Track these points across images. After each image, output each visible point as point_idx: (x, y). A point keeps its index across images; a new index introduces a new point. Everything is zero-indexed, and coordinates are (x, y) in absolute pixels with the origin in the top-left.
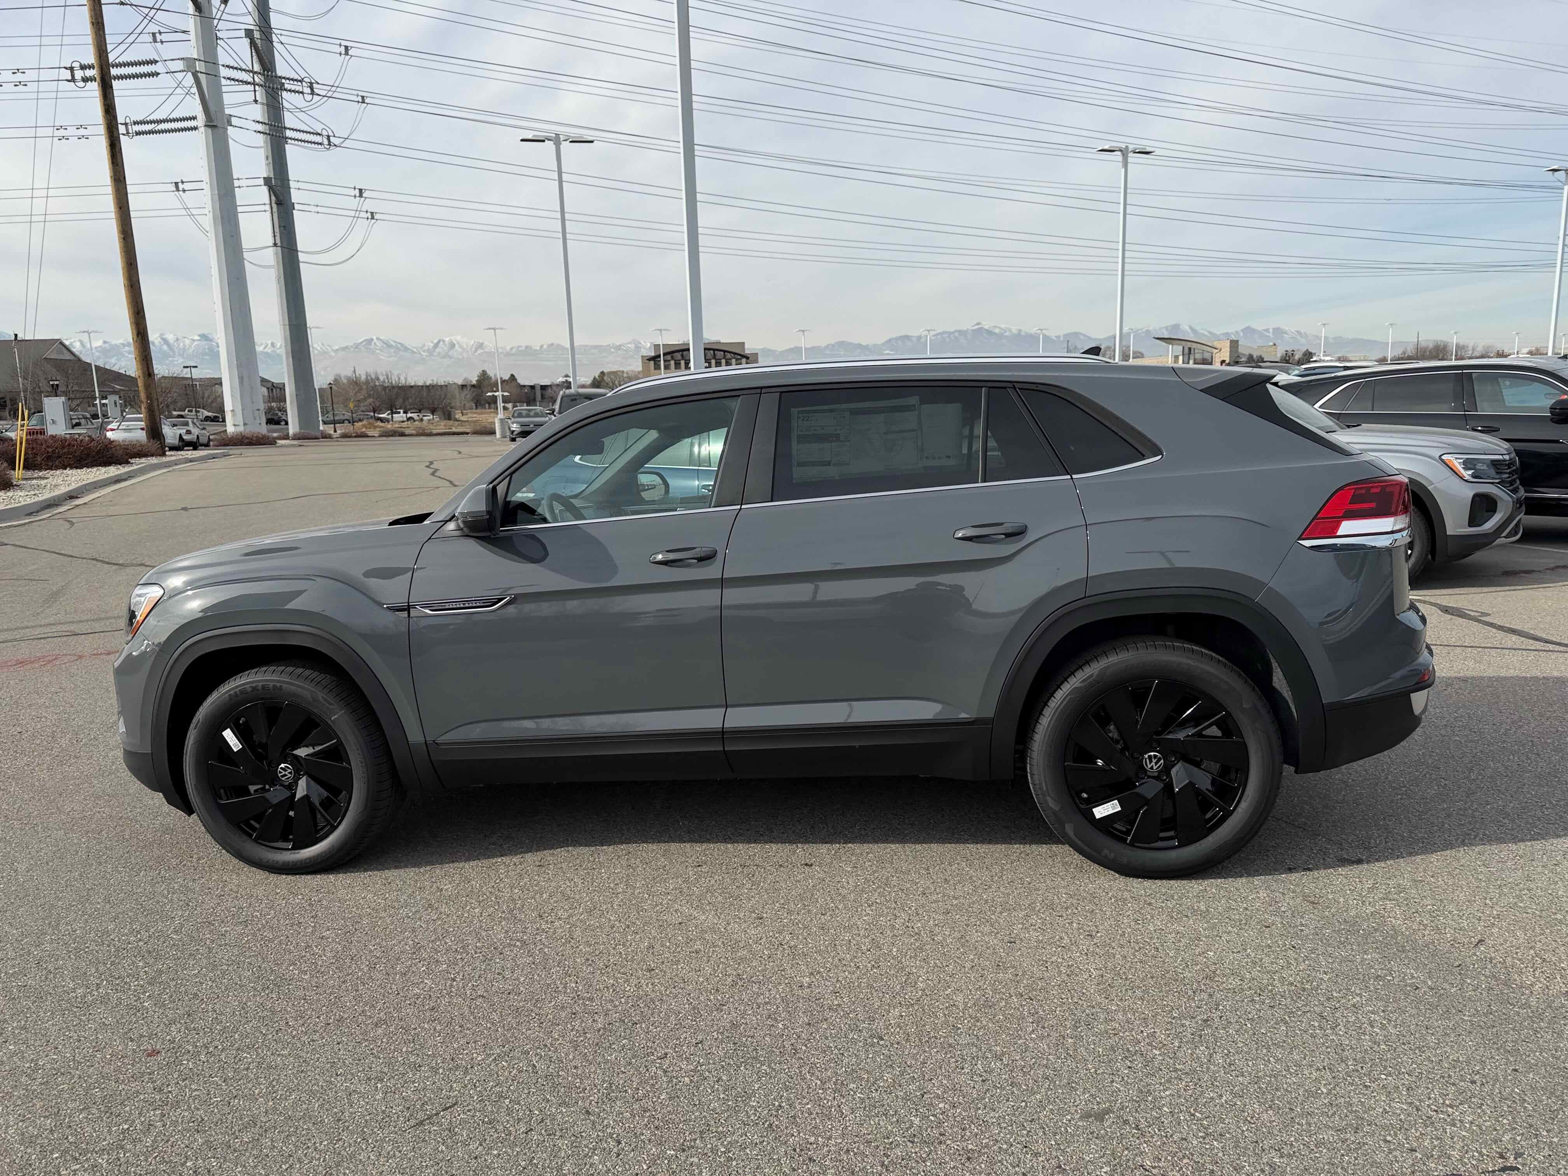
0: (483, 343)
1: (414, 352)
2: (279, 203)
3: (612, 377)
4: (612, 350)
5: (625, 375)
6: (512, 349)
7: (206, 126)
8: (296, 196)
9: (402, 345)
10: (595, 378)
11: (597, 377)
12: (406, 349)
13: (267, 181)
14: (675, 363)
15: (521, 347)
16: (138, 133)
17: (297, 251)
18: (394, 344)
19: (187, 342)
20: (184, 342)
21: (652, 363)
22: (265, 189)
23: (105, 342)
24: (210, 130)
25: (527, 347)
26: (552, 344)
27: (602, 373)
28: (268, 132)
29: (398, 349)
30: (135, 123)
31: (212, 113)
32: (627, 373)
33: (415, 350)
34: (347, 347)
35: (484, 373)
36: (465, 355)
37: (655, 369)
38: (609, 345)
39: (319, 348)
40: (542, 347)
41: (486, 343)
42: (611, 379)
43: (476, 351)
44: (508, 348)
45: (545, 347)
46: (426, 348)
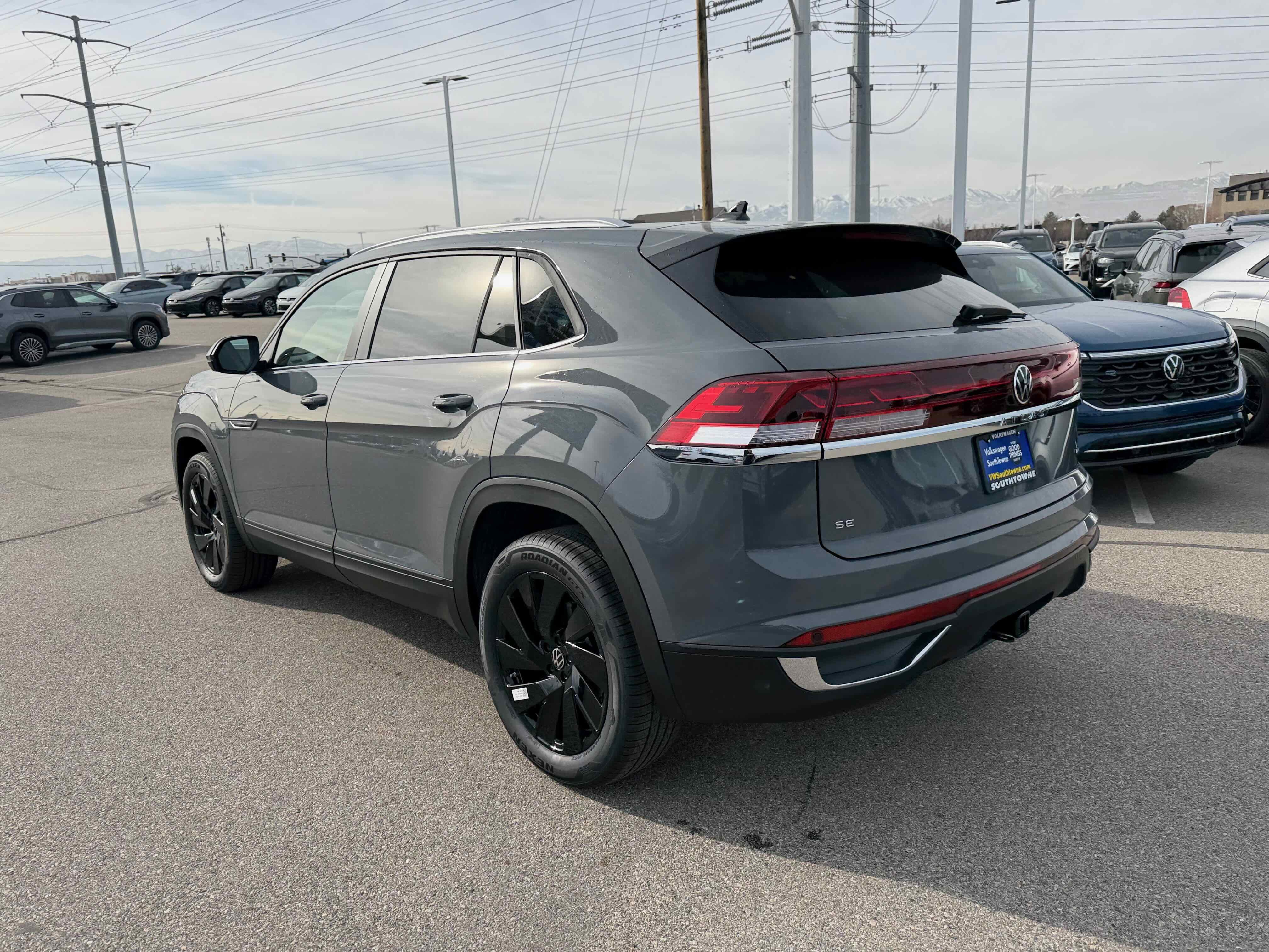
0: (1062, 187)
1: (999, 199)
2: (859, 87)
3: (1182, 211)
4: (1195, 184)
5: (1197, 208)
6: (1089, 191)
7: (795, 34)
8: (873, 79)
9: (989, 193)
10: (1163, 213)
11: (1166, 212)
12: (993, 197)
13: (850, 70)
14: (1252, 194)
15: (1099, 188)
16: (755, 48)
17: (870, 125)
18: (982, 193)
19: (825, 202)
20: (822, 203)
21: (1225, 195)
22: (848, 76)
23: (770, 206)
24: (797, 37)
25: (1104, 188)
26: (1131, 183)
27: (1172, 208)
28: (857, 30)
29: (986, 197)
30: (754, 40)
31: (800, 21)
32: (1199, 206)
33: (1000, 197)
34: (943, 199)
35: (1051, 214)
36: (1044, 199)
37: (1227, 201)
38: (1192, 180)
39: (921, 201)
40: (1120, 186)
41: (1065, 187)
42: (1180, 212)
43: (1054, 195)
44: (1086, 190)
45: (1123, 186)
46: (1010, 195)
